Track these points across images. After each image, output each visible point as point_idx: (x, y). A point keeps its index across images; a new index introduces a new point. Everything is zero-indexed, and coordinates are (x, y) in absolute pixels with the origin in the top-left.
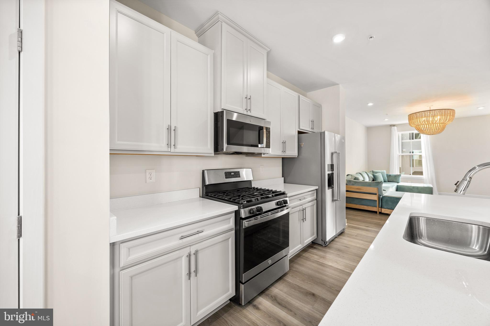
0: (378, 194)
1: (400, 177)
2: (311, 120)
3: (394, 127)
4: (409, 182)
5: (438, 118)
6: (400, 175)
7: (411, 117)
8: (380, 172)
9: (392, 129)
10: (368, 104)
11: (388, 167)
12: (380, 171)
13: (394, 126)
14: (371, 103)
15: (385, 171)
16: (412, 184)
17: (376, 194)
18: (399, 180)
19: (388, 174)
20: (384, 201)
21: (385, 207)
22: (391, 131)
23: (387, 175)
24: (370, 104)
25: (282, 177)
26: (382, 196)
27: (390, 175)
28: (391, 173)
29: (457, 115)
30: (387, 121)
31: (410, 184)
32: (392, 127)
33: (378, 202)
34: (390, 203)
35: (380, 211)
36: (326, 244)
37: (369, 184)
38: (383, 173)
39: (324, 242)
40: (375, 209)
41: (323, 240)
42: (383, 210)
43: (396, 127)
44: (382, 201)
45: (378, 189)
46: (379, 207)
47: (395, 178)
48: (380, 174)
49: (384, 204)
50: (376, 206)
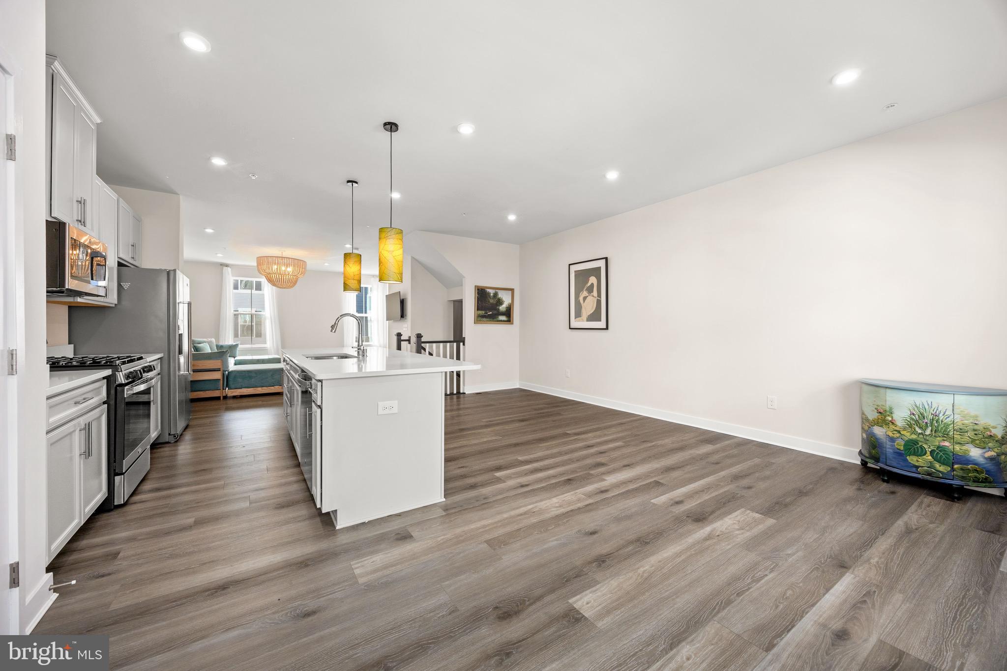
0: (221, 370)
1: (238, 349)
2: (130, 244)
3: (226, 268)
4: (249, 356)
5: (290, 269)
6: (237, 345)
7: (260, 260)
8: (205, 342)
9: (224, 271)
10: (206, 229)
11: (217, 332)
12: (205, 340)
13: (227, 266)
14: (210, 229)
15: (213, 340)
16: (254, 357)
17: (218, 370)
18: (235, 352)
19: (218, 343)
20: (231, 379)
21: (232, 386)
22: (222, 274)
23: (217, 345)
24: (209, 231)
25: (69, 344)
26: (227, 372)
27: (222, 347)
28: (221, 343)
29: (309, 269)
30: (220, 258)
32: (224, 268)
33: (221, 382)
35: (224, 395)
36: (176, 438)
37: (209, 356)
38: (210, 343)
39: (173, 436)
40: (216, 394)
41: (172, 433)
42: (230, 392)
43: (230, 268)
44: (229, 379)
45: (223, 362)
46: (223, 389)
47: (231, 350)
48: (207, 344)
49: (231, 383)
50: (219, 388)
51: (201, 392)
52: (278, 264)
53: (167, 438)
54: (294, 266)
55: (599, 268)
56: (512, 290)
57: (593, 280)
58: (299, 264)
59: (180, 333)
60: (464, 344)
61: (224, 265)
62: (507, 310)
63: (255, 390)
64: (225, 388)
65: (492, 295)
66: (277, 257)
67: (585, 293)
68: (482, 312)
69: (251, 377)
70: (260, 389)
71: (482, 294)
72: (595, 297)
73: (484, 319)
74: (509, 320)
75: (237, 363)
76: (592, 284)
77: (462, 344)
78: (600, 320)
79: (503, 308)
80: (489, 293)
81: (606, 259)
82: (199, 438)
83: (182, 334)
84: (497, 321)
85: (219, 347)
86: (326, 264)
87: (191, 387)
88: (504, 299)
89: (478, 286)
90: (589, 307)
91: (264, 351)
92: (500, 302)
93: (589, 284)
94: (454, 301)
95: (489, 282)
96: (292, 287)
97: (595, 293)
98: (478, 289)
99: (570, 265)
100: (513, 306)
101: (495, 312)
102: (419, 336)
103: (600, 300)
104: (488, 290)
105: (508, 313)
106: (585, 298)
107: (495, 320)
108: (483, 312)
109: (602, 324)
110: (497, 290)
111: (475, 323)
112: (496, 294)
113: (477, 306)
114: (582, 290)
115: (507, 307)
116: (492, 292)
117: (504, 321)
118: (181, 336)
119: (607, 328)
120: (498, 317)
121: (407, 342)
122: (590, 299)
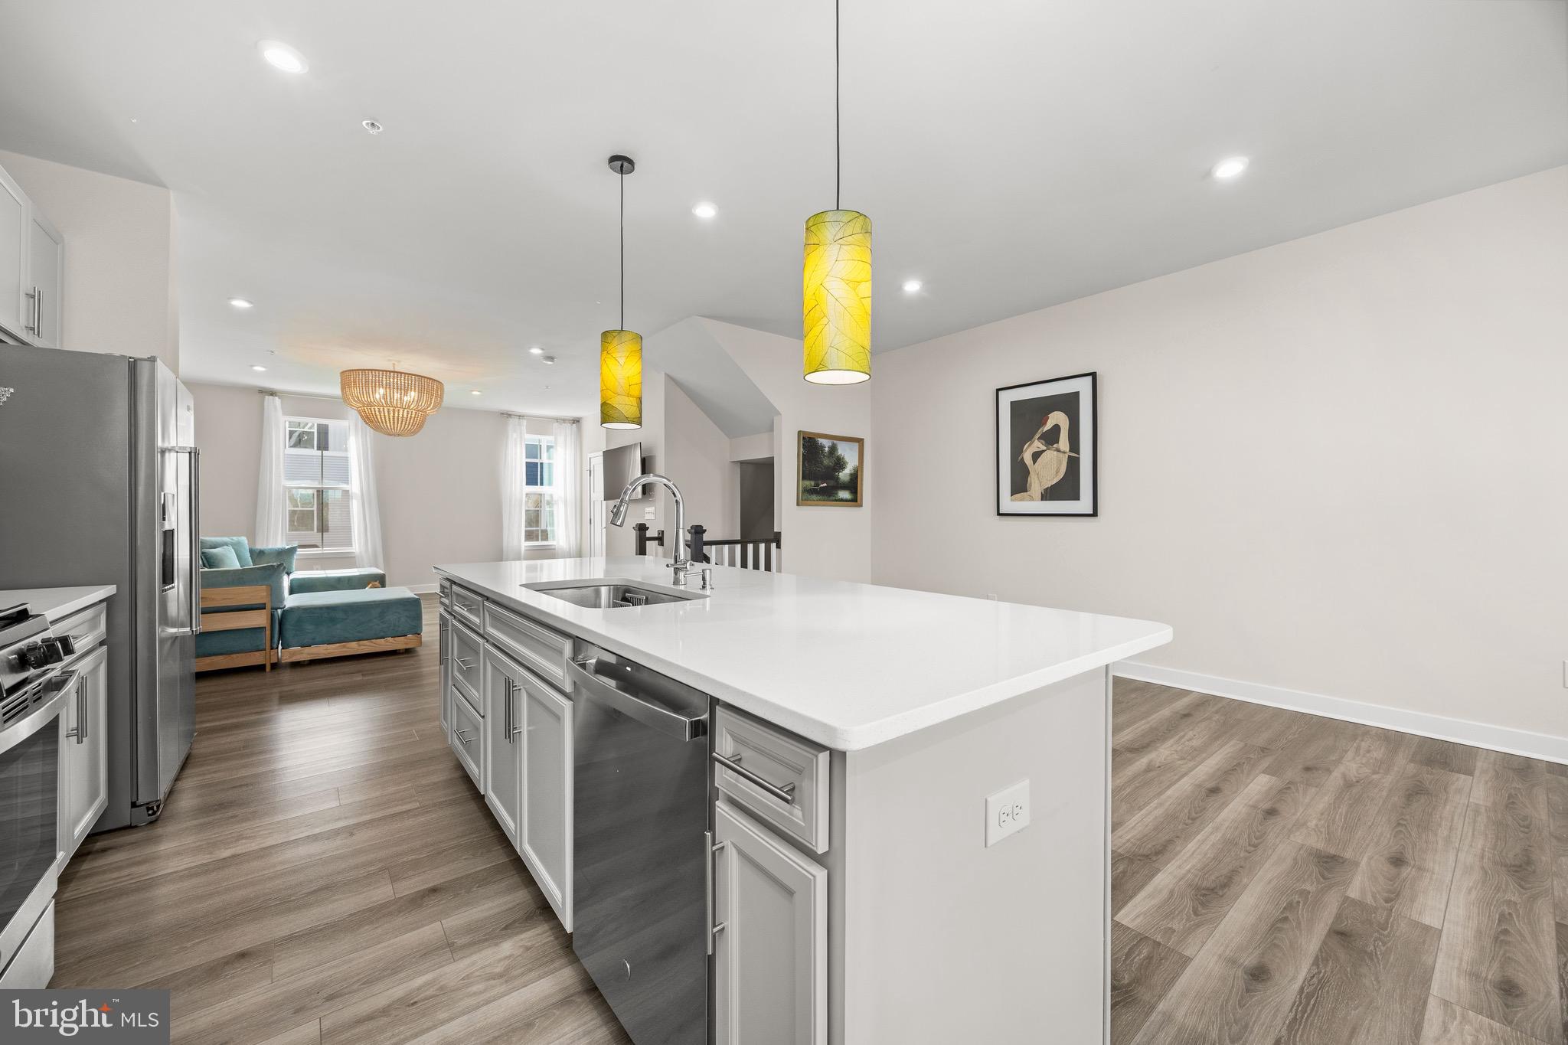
0: (268, 607)
1: (295, 557)
3: (271, 397)
4: (317, 569)
5: (413, 394)
6: (292, 550)
7: (348, 378)
8: (226, 544)
9: (265, 404)
10: (230, 298)
12: (226, 539)
13: (272, 393)
15: (243, 539)
16: (327, 572)
17: (262, 607)
18: (291, 563)
19: (254, 548)
20: (288, 626)
21: (292, 641)
22: (262, 410)
23: (252, 552)
24: (240, 304)
26: (279, 611)
27: (262, 553)
28: (259, 547)
29: (448, 400)
30: (259, 374)
31: (323, 572)
32: (267, 397)
33: (268, 632)
34: (309, 627)
35: (274, 660)
36: (154, 813)
37: (238, 578)
38: (237, 547)
39: (144, 807)
40: (256, 659)
41: (141, 800)
42: (284, 655)
43: (279, 398)
44: (284, 624)
45: (271, 589)
46: (272, 649)
47: (281, 560)
48: (230, 548)
49: (289, 634)
50: (261, 647)
51: (220, 658)
52: (388, 386)
53: (126, 816)
54: (420, 392)
55: (1075, 396)
56: (860, 441)
57: (1057, 418)
58: (430, 386)
59: (167, 527)
60: (778, 546)
61: (266, 392)
62: (851, 479)
63: (344, 647)
64: (275, 646)
65: (827, 449)
66: (386, 371)
67: (1037, 445)
68: (810, 484)
69: (333, 620)
70: (354, 644)
71: (809, 445)
72: (1064, 452)
73: (814, 497)
74: (855, 500)
75: (297, 588)
76: (1056, 429)
77: (774, 545)
78: (1077, 498)
79: (844, 475)
80: (822, 447)
81: (1094, 375)
82: (222, 806)
83: (173, 531)
84: (836, 501)
85: (257, 555)
86: (474, 393)
87: (197, 647)
88: (847, 459)
89: (804, 432)
90: (1048, 468)
91: (348, 560)
92: (840, 464)
93: (1049, 426)
94: (742, 463)
95: (825, 424)
96: (414, 433)
97: (1064, 443)
98: (804, 438)
99: (998, 390)
100: (862, 471)
101: (832, 483)
102: (698, 531)
103: (1077, 460)
104: (821, 441)
105: (853, 485)
106: (1036, 456)
107: (831, 498)
108: (813, 483)
109: (1084, 504)
110: (835, 442)
111: (798, 504)
112: (833, 449)
113: (803, 470)
114: (1030, 438)
115: (851, 474)
116: (826, 443)
117: (846, 501)
118: (169, 536)
119: (1095, 514)
120: (837, 494)
121: (657, 542)
122: (1049, 456)
